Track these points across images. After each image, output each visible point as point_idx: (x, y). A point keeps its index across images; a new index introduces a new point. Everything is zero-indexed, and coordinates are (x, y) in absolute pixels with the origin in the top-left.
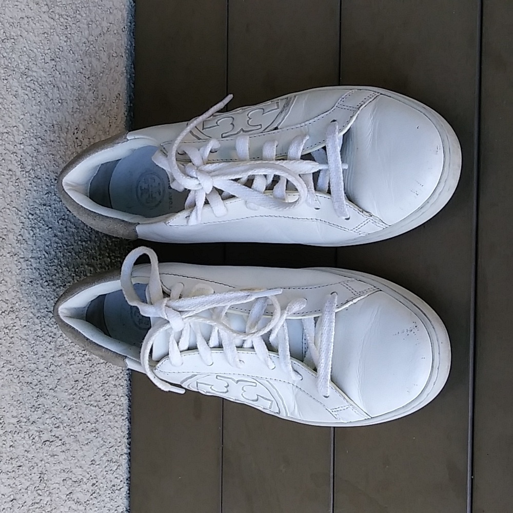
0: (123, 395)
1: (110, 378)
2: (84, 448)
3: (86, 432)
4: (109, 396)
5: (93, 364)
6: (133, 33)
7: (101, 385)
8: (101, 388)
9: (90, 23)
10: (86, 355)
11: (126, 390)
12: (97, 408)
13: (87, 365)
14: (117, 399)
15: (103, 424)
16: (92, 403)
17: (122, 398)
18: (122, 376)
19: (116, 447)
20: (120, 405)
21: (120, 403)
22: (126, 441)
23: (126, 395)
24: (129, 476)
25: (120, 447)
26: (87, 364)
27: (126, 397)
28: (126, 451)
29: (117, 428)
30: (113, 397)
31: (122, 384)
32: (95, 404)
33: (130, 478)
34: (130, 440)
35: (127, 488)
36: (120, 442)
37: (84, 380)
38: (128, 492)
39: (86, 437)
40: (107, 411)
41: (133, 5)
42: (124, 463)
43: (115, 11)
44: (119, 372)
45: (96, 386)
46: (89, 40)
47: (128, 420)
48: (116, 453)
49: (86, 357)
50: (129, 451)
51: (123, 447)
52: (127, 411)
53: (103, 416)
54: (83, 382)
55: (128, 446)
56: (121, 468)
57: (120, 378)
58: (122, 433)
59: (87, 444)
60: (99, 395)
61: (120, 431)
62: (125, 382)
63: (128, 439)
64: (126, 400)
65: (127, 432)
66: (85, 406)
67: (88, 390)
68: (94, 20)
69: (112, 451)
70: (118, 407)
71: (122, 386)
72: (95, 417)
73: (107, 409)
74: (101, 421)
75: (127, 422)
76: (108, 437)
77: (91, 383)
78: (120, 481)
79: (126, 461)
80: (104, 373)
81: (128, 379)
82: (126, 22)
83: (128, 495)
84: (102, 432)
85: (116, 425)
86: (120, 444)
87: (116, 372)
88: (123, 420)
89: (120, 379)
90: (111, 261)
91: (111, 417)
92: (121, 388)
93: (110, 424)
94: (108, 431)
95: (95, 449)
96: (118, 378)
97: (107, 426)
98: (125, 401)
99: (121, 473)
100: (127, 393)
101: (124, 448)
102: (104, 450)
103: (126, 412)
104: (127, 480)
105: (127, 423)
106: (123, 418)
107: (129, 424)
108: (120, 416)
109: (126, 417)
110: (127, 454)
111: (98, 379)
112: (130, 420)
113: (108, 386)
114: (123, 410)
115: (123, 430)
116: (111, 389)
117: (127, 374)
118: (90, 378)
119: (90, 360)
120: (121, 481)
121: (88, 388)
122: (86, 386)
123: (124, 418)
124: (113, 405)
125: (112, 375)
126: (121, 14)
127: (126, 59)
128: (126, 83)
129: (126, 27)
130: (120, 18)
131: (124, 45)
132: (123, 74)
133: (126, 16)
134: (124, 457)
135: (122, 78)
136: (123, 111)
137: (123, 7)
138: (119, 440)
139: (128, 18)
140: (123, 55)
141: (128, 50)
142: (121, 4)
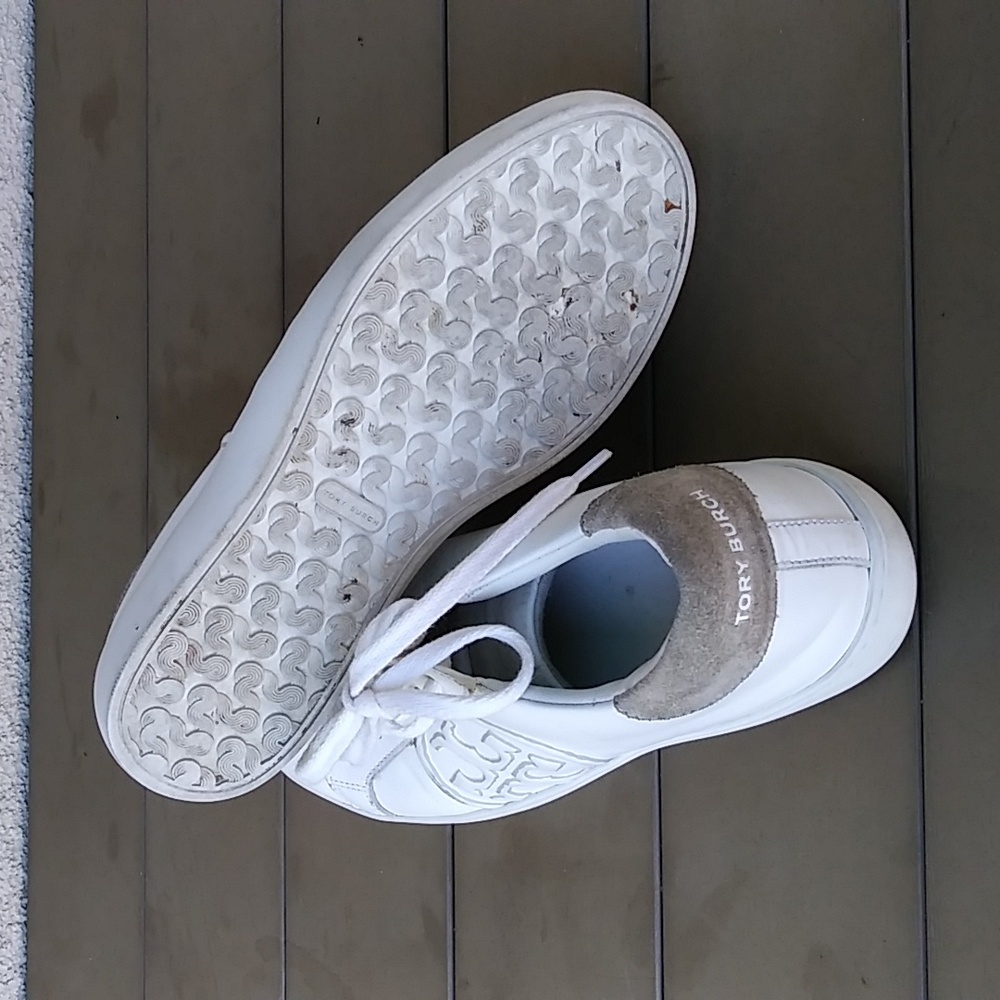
0: (14, 826)
6: (33, 246)
11: (19, 819)
17: (11, 831)
18: (13, 794)
20: (8, 843)
21: (8, 839)
22: (19, 902)
23: (20, 826)
24: (24, 960)
25: (7, 912)
27: (20, 830)
28: (18, 918)
31: (12, 808)
33: (26, 964)
34: (25, 901)
35: (21, 980)
36: (7, 903)
38: (23, 987)
41: (31, 201)
42: (14, 938)
44: (6, 788)
47: (23, 867)
50: (25, 919)
51: (14, 911)
52: (22, 853)
55: (23, 910)
56: (9, 946)
57: (8, 797)
58: (11, 889)
61: (6, 886)
62: (18, 804)
63: (21, 898)
64: (18, 834)
65: (22, 887)
70: (5, 845)
71: (12, 811)
75: (21, 870)
78: (6, 968)
79: (19, 935)
81: (23, 800)
82: (19, 229)
83: (23, 993)
86: (6, 907)
88: (13, 866)
89: (8, 800)
92: (10, 813)
96: (4, 797)
98: (17, 836)
99: (9, 955)
100: (21, 823)
101: (15, 914)
103: (18, 854)
104: (21, 967)
106: (12, 863)
107: (24, 874)
108: (7, 860)
109: (19, 862)
110: (19, 923)
112: (28, 868)
114: (13, 850)
115: (14, 882)
117: (21, 792)
120: (9, 969)
123: (15, 863)
126: (10, 217)
127: (19, 288)
128: (21, 325)
129: (19, 237)
130: (9, 223)
131: (16, 266)
132: (15, 311)
133: (19, 220)
134: (14, 929)
135: (11, 318)
136: (15, 369)
137: (14, 206)
138: (5, 900)
139: (23, 223)
140: (15, 281)
141: (24, 273)
142: (10, 202)
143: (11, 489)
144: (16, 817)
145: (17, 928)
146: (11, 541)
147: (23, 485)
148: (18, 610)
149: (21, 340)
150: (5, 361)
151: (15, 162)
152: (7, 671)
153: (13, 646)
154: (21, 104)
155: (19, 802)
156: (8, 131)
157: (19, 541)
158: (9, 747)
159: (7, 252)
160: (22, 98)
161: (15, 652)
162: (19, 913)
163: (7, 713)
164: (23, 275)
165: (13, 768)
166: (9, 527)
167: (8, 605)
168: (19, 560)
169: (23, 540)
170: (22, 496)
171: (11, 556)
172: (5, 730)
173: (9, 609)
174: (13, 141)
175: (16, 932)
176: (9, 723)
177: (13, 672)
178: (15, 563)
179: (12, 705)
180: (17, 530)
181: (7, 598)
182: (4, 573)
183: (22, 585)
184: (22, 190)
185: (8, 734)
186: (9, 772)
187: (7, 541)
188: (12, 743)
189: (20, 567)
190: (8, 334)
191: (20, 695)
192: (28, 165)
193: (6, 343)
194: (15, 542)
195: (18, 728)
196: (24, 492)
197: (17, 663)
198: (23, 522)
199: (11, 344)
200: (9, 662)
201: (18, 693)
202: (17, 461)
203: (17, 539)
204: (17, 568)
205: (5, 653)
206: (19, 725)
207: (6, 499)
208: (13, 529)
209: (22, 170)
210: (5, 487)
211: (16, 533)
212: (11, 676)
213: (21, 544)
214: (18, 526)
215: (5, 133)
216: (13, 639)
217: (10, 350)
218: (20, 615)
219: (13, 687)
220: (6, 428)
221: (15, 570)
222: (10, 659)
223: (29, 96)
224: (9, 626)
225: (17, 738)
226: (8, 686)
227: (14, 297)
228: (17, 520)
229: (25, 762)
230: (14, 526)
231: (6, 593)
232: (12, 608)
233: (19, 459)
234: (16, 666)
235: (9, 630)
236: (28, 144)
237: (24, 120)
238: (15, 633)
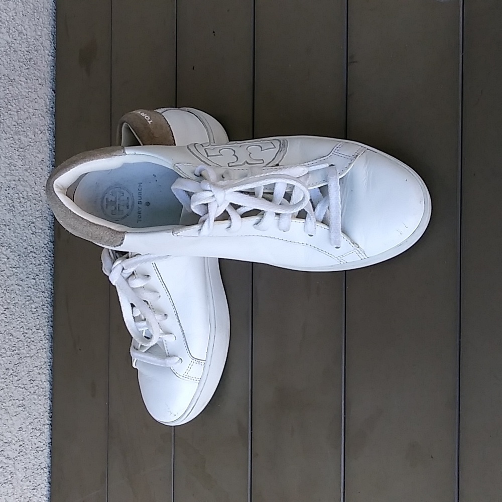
0: (46, 381)
1: (35, 368)
2: (13, 418)
3: (15, 407)
4: (34, 381)
5: (21, 357)
6: (54, 115)
7: (27, 373)
8: (27, 375)
9: (19, 110)
10: (15, 350)
11: (48, 378)
12: (24, 389)
13: (16, 358)
14: (41, 383)
15: (29, 401)
16: (20, 385)
17: (45, 383)
18: (45, 366)
19: (40, 419)
21: (43, 386)
22: (48, 415)
24: (50, 441)
25: (43, 419)
26: (16, 357)
27: (48, 382)
28: (48, 422)
29: (41, 405)
30: (37, 382)
31: (45, 372)
32: (23, 386)
33: (51, 442)
34: (51, 414)
35: (49, 450)
36: (43, 415)
37: (14, 369)
38: (50, 453)
39: (15, 410)
40: (32, 392)
41: (54, 95)
42: (46, 431)
43: (39, 101)
44: (42, 364)
45: (23, 373)
46: (18, 123)
47: (50, 399)
48: (39, 423)
49: (16, 352)
50: (50, 422)
52: (49, 393)
53: (29, 395)
54: (13, 370)
55: (50, 419)
56: (44, 434)
57: (43, 368)
58: (44, 409)
59: (16, 415)
60: (26, 380)
61: (42, 407)
62: (47, 371)
63: (49, 413)
64: (48, 384)
65: (49, 408)
66: (14, 388)
67: (16, 376)
68: (22, 108)
69: (36, 422)
70: (42, 389)
71: (45, 374)
72: (22, 396)
73: (32, 390)
74: (27, 399)
75: (49, 401)
76: (33, 411)
77: (19, 371)
78: (42, 444)
79: (48, 429)
80: (30, 364)
81: (49, 369)
82: (48, 107)
83: (50, 455)
84: (28, 407)
85: (40, 402)
86: (43, 417)
87: (40, 364)
88: (45, 399)
90: (36, 282)
91: (36, 397)
92: (44, 375)
93: (34, 401)
94: (33, 407)
95: (22, 419)
96: (41, 368)
97: (32, 403)
98: (47, 385)
99: (44, 438)
100: (49, 380)
101: (46, 420)
102: (30, 420)
103: (48, 393)
104: (49, 444)
105: (49, 402)
106: (45, 397)
107: (50, 403)
108: (43, 396)
109: (48, 397)
110: (48, 424)
111: (25, 368)
112: (52, 400)
113: (33, 374)
114: (45, 391)
115: (46, 406)
116: (36, 376)
117: (49, 365)
118: (18, 367)
119: (18, 354)
120: (44, 444)
121: (16, 375)
122: (15, 373)
124: (37, 387)
125: (36, 366)
126: (44, 102)
127: (48, 134)
128: (49, 152)
129: (48, 111)
130: (44, 105)
131: (47, 124)
132: (46, 145)
133: (48, 103)
134: (46, 427)
135: (45, 149)
136: (46, 173)
137: (46, 97)
138: (42, 414)
139: (50, 104)
140: (47, 132)
141: (50, 128)
142: (44, 95)
143: (44, 228)
144: (47, 377)
145: (47, 426)
146: (44, 251)
147: (50, 226)
148: (48, 283)
149: (49, 159)
150: (42, 169)
151: (46, 76)
152: (42, 311)
153: (45, 300)
154: (49, 49)
155: (48, 370)
156: (44, 62)
157: (48, 252)
158: (44, 345)
159: (43, 118)
160: (50, 46)
161: (46, 302)
162: (48, 420)
163: (42, 330)
164: (50, 129)
165: (45, 355)
166: (43, 245)
167: (43, 281)
168: (48, 260)
169: (50, 251)
170: (49, 231)
171: (44, 258)
172: (42, 337)
173: (44, 283)
174: (46, 66)
175: (47, 428)
176: (43, 334)
177: (45, 311)
178: (46, 261)
179: (45, 326)
180: (47, 247)
181: (42, 278)
182: (41, 266)
183: (49, 272)
184: (49, 89)
185: (43, 339)
186: (43, 356)
187: (43, 251)
188: (45, 343)
189: (48, 263)
190: (43, 156)
191: (48, 322)
192: (52, 77)
193: (42, 160)
194: (46, 252)
195: (47, 337)
196: (50, 229)
197: (47, 307)
198: (50, 243)
199: (45, 161)
200: (44, 307)
201: (47, 321)
202: (47, 215)
203: (47, 250)
204: (47, 264)
205: (41, 303)
206: (48, 335)
207: (42, 232)
208: (45, 246)
209: (50, 80)
210: (42, 227)
211: (46, 248)
212: (44, 313)
213: (49, 253)
214: (48, 245)
215: (42, 62)
216: (45, 296)
217: (44, 164)
218: (48, 285)
219: (45, 318)
220: (42, 200)
221: (46, 265)
222: (43, 305)
223: (53, 45)
224: (43, 290)
225: (47, 341)
226: (43, 317)
227: (46, 139)
228: (47, 242)
229: (50, 352)
230: (45, 245)
231: (42, 275)
232: (45, 282)
233: (48, 214)
234: (46, 309)
235: (44, 292)
236: (52, 68)
237: (50, 57)
238: (46, 293)
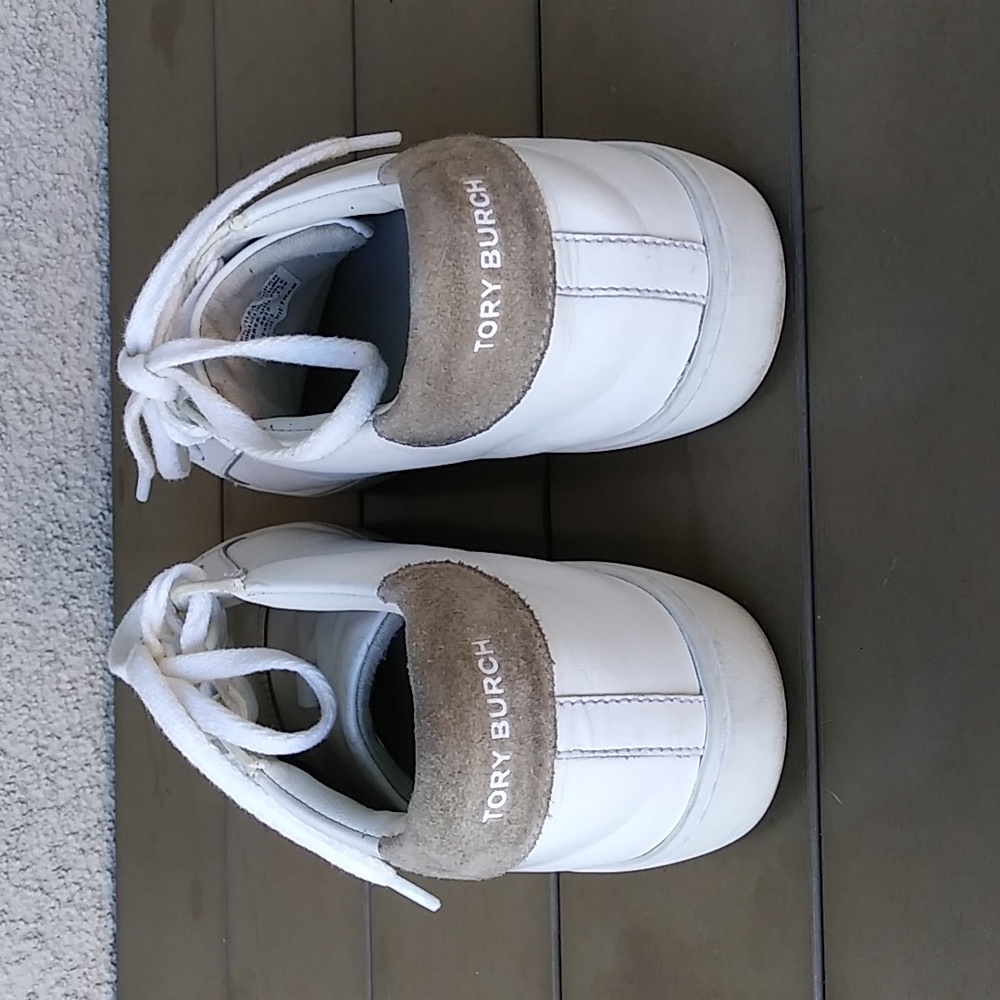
0: (101, 869)
1: (71, 837)
2: (9, 968)
3: (16, 939)
4: (66, 871)
5: (31, 810)
7: (47, 849)
8: (49, 855)
9: (14, 177)
10: (14, 792)
11: (108, 861)
12: (39, 893)
13: (17, 812)
14: (88, 876)
15: (53, 923)
16: (27, 883)
17: (98, 876)
18: (98, 832)
19: (86, 970)
20: (93, 889)
21: (94, 884)
22: (109, 958)
23: (108, 870)
25: (94, 970)
26: (17, 810)
27: (108, 873)
28: (108, 976)
29: (88, 932)
30: (78, 873)
31: (98, 848)
32: (36, 886)
34: (116, 957)
36: (93, 960)
37: (10, 839)
39: (15, 948)
40: (64, 899)
43: (70, 151)
44: (91, 825)
45: (36, 851)
46: (12, 208)
47: (113, 917)
48: (85, 981)
49: (16, 796)
50: (116, 977)
51: (102, 969)
52: (111, 900)
53: (53, 908)
54: (8, 844)
55: (113, 968)
57: (93, 835)
58: (98, 943)
59: (17, 961)
60: (46, 867)
61: (93, 939)
62: (105, 844)
63: (111, 954)
64: (106, 878)
65: (112, 941)
66: (12, 889)
67: (18, 859)
68: (23, 171)
69: (75, 976)
70: (90, 892)
71: (97, 851)
72: (35, 910)
73: (64, 895)
74: (49, 918)
75: (111, 921)
76: (66, 950)
77: (27, 846)
80: (56, 826)
81: (111, 839)
82: (95, 168)
84: (52, 939)
85: (85, 926)
86: (93, 963)
87: (83, 826)
88: (100, 917)
89: (93, 839)
90: (70, 614)
91: (73, 911)
92: (96, 855)
93: (70, 924)
94: (66, 938)
95: (36, 971)
96: (89, 836)
97: (63, 928)
98: (105, 882)
100: (110, 866)
101: (104, 972)
102: (58, 973)
103: (107, 903)
105: (111, 924)
106: (99, 912)
107: (115, 926)
108: (94, 909)
109: (108, 911)
111: (42, 837)
112: (117, 917)
113: (66, 852)
114: (100, 897)
115: (102, 935)
116: (74, 857)
117: (110, 829)
118: (23, 836)
119: (22, 803)
121: (17, 856)
122: (14, 852)
123: (103, 913)
124: (78, 888)
125: (75, 831)
126: (83, 154)
127: (96, 237)
128: (100, 282)
129: (95, 178)
130: (82, 161)
131: (92, 211)
132: (92, 265)
133: (95, 157)
134: (103, 989)
135: (88, 273)
136: (93, 334)
137: (88, 141)
138: (91, 955)
139: (100, 160)
140: (91, 229)
141: (102, 219)
142: (83, 137)
143: (91, 474)
144: (104, 859)
145: (108, 988)
146: (92, 535)
147: (106, 470)
148: (103, 616)
149: (100, 299)
150: (81, 325)
151: (88, 89)
152: (89, 689)
153: (97, 660)
154: (95, 20)
155: (107, 841)
156: (80, 51)
157: (103, 536)
158: (94, 777)
159: (80, 195)
160: (96, 12)
161: (99, 666)
162: (110, 971)
163: (90, 737)
164: (100, 222)
165: (100, 802)
166: (90, 520)
167: (90, 611)
168: (103, 558)
169: (107, 534)
170: (105, 483)
171: (91, 553)
172: (89, 757)
173: (91, 615)
174: (86, 64)
175: (106, 993)
176: (93, 749)
177: (97, 690)
178: (98, 561)
179: (96, 728)
180: (100, 523)
181: (88, 603)
182: (85, 573)
183: (107, 587)
184: (97, 122)
185: (93, 762)
186: (94, 806)
187: (87, 535)
188: (98, 772)
189: (104, 566)
190: (84, 291)
191: (107, 716)
192: (104, 91)
193: (83, 303)
194: (98, 537)
195: (104, 754)
196: (107, 477)
197: (102, 678)
198: (106, 513)
199: (89, 304)
200: (93, 677)
201: (104, 714)
202: (98, 442)
203: (99, 533)
204: (100, 567)
205: (87, 668)
206: (106, 751)
207: (86, 487)
208: (94, 522)
209: (97, 97)
210: (84, 472)
211: (98, 526)
212: (97, 694)
213: (105, 538)
214: (101, 518)
215: (75, 55)
216: (98, 651)
217: (86, 312)
218: (105, 622)
219: (98, 707)
220: (84, 405)
221: (98, 570)
222: (94, 674)
223: (103, 10)
224: (91, 635)
225: (103, 767)
226: (93, 706)
227: (90, 248)
228: (99, 511)
229: (113, 794)
230: (96, 518)
231: (87, 597)
232: (95, 613)
233: (101, 440)
234: (101, 682)
235: (93, 640)
236: (103, 67)
237: (98, 38)
238: (100, 643)
